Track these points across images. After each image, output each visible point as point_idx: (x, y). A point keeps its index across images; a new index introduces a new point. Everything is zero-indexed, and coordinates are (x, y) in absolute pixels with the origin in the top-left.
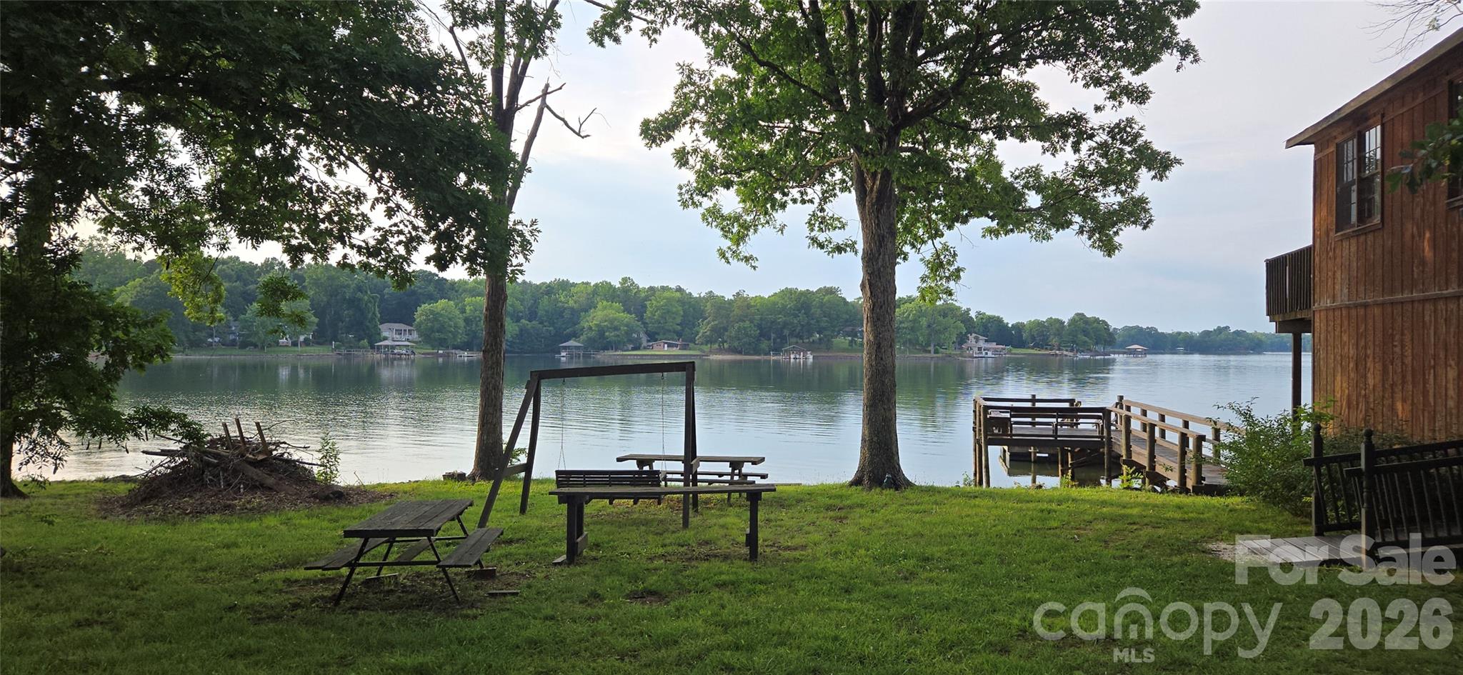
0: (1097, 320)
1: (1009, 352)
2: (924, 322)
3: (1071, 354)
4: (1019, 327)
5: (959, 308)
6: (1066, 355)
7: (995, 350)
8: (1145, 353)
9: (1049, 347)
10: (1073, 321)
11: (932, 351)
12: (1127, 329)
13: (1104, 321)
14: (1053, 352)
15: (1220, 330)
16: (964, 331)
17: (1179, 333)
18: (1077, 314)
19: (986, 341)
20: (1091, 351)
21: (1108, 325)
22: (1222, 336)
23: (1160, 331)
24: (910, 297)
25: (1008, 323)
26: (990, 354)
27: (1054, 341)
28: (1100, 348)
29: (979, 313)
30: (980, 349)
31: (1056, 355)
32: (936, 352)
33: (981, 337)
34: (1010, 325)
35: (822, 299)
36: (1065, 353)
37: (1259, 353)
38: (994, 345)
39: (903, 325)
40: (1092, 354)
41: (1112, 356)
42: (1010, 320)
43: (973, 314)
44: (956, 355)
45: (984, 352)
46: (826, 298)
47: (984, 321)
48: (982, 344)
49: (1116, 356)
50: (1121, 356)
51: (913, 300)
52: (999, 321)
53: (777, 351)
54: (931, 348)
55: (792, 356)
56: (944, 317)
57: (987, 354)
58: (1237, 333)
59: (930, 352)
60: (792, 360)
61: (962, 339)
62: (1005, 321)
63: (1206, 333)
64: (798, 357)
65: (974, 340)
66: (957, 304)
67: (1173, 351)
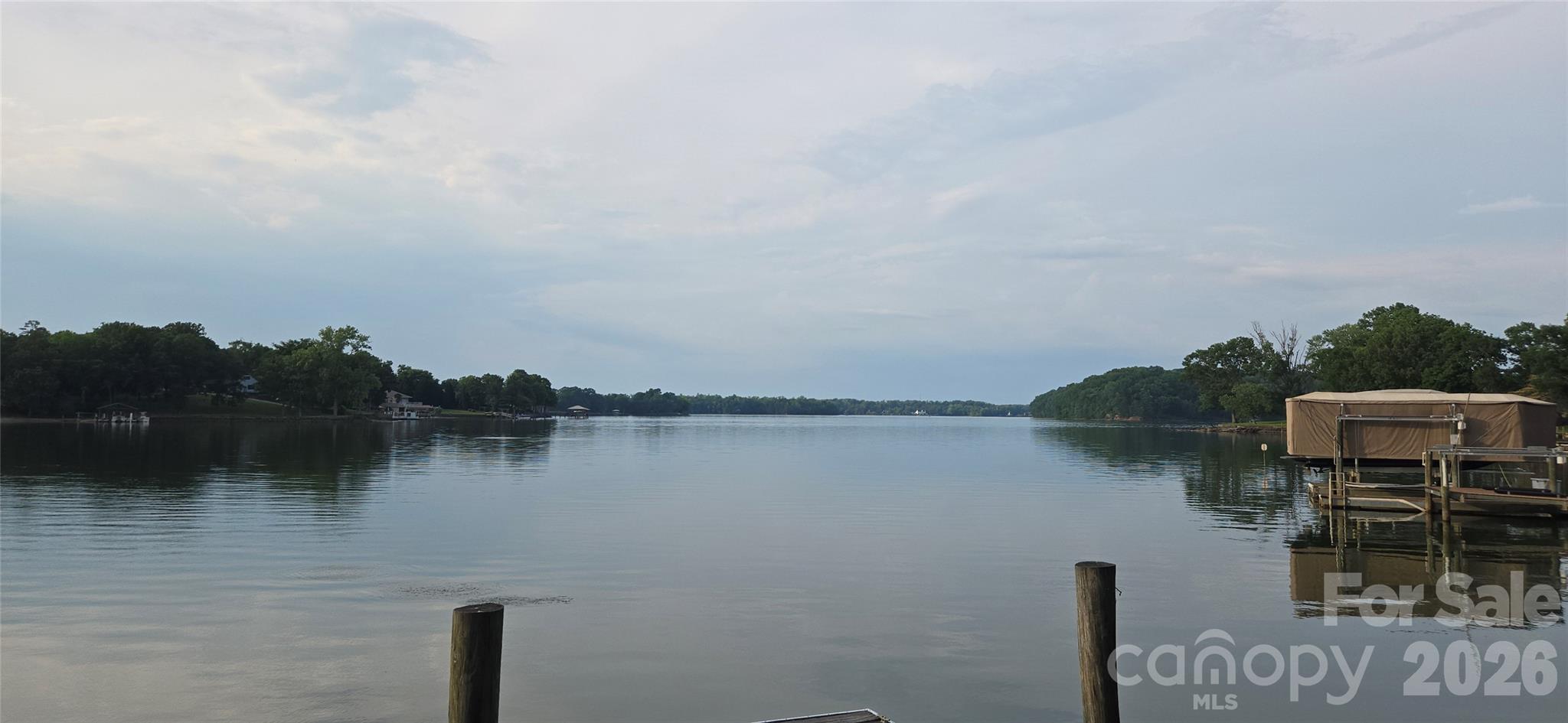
0: (538, 378)
1: (439, 413)
2: (324, 373)
3: (510, 415)
4: (450, 384)
5: (377, 359)
6: (504, 417)
7: (421, 411)
8: (586, 414)
9: (484, 408)
10: (512, 378)
11: (335, 412)
12: (565, 390)
13: (546, 380)
14: (488, 414)
15: (652, 392)
16: (380, 385)
17: (615, 395)
18: (518, 371)
19: (411, 400)
20: (531, 412)
21: (550, 384)
22: (654, 398)
23: (597, 392)
24: (307, 341)
25: (437, 380)
26: (413, 415)
27: (491, 400)
28: (541, 409)
29: (402, 367)
30: (402, 409)
31: (493, 416)
32: (341, 412)
33: (404, 396)
34: (440, 383)
35: (171, 339)
36: (503, 414)
37: (686, 415)
38: (420, 405)
39: (294, 377)
40: (532, 416)
41: (553, 417)
42: (441, 376)
43: (395, 369)
44: (367, 416)
45: (406, 413)
46: (177, 337)
47: (408, 376)
48: (405, 404)
49: (558, 417)
50: (563, 418)
51: (312, 344)
52: (426, 376)
53: (89, 412)
54: (335, 408)
55: (114, 419)
56: (353, 369)
57: (409, 415)
58: (667, 394)
59: (332, 412)
60: (114, 424)
61: (378, 398)
62: (435, 378)
63: (640, 395)
64: (123, 419)
65: (394, 399)
66: (372, 353)
67: (610, 414)
